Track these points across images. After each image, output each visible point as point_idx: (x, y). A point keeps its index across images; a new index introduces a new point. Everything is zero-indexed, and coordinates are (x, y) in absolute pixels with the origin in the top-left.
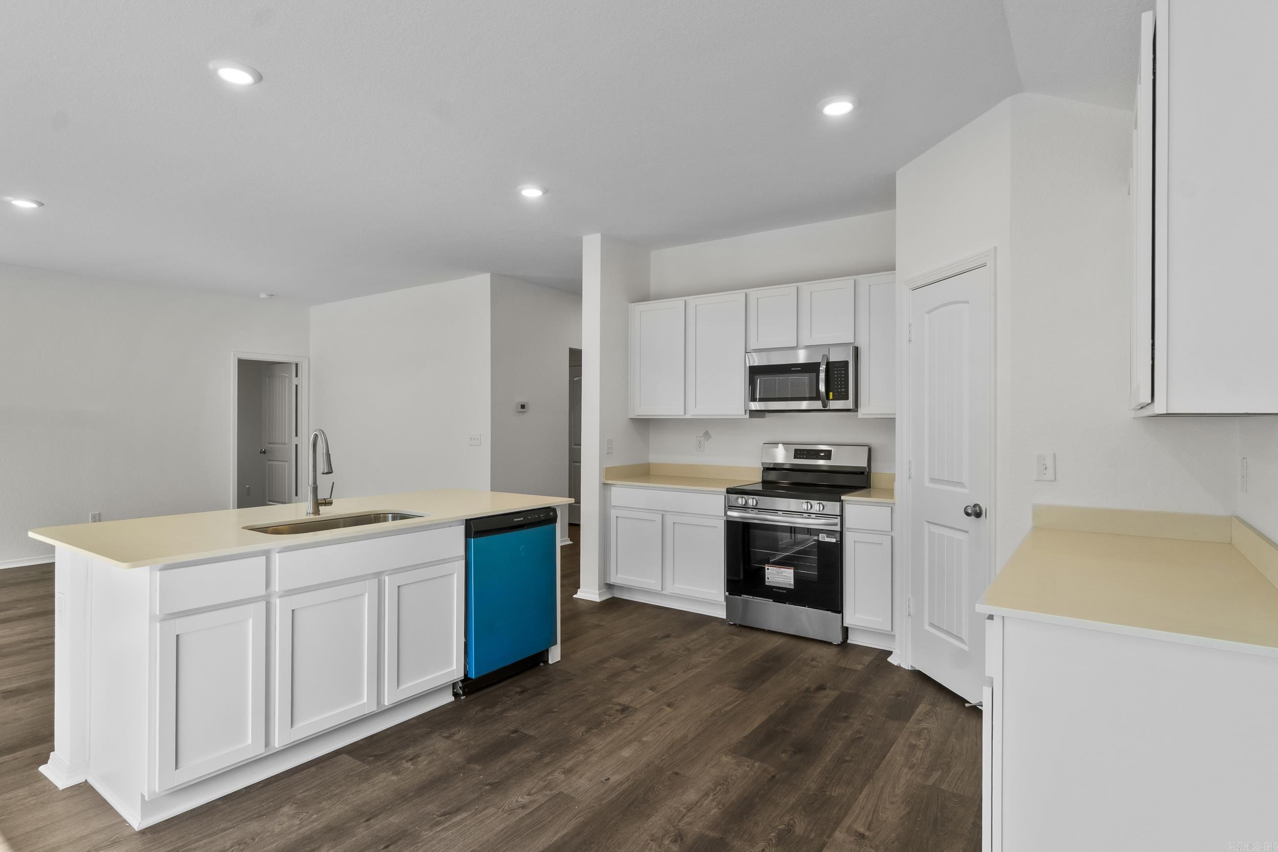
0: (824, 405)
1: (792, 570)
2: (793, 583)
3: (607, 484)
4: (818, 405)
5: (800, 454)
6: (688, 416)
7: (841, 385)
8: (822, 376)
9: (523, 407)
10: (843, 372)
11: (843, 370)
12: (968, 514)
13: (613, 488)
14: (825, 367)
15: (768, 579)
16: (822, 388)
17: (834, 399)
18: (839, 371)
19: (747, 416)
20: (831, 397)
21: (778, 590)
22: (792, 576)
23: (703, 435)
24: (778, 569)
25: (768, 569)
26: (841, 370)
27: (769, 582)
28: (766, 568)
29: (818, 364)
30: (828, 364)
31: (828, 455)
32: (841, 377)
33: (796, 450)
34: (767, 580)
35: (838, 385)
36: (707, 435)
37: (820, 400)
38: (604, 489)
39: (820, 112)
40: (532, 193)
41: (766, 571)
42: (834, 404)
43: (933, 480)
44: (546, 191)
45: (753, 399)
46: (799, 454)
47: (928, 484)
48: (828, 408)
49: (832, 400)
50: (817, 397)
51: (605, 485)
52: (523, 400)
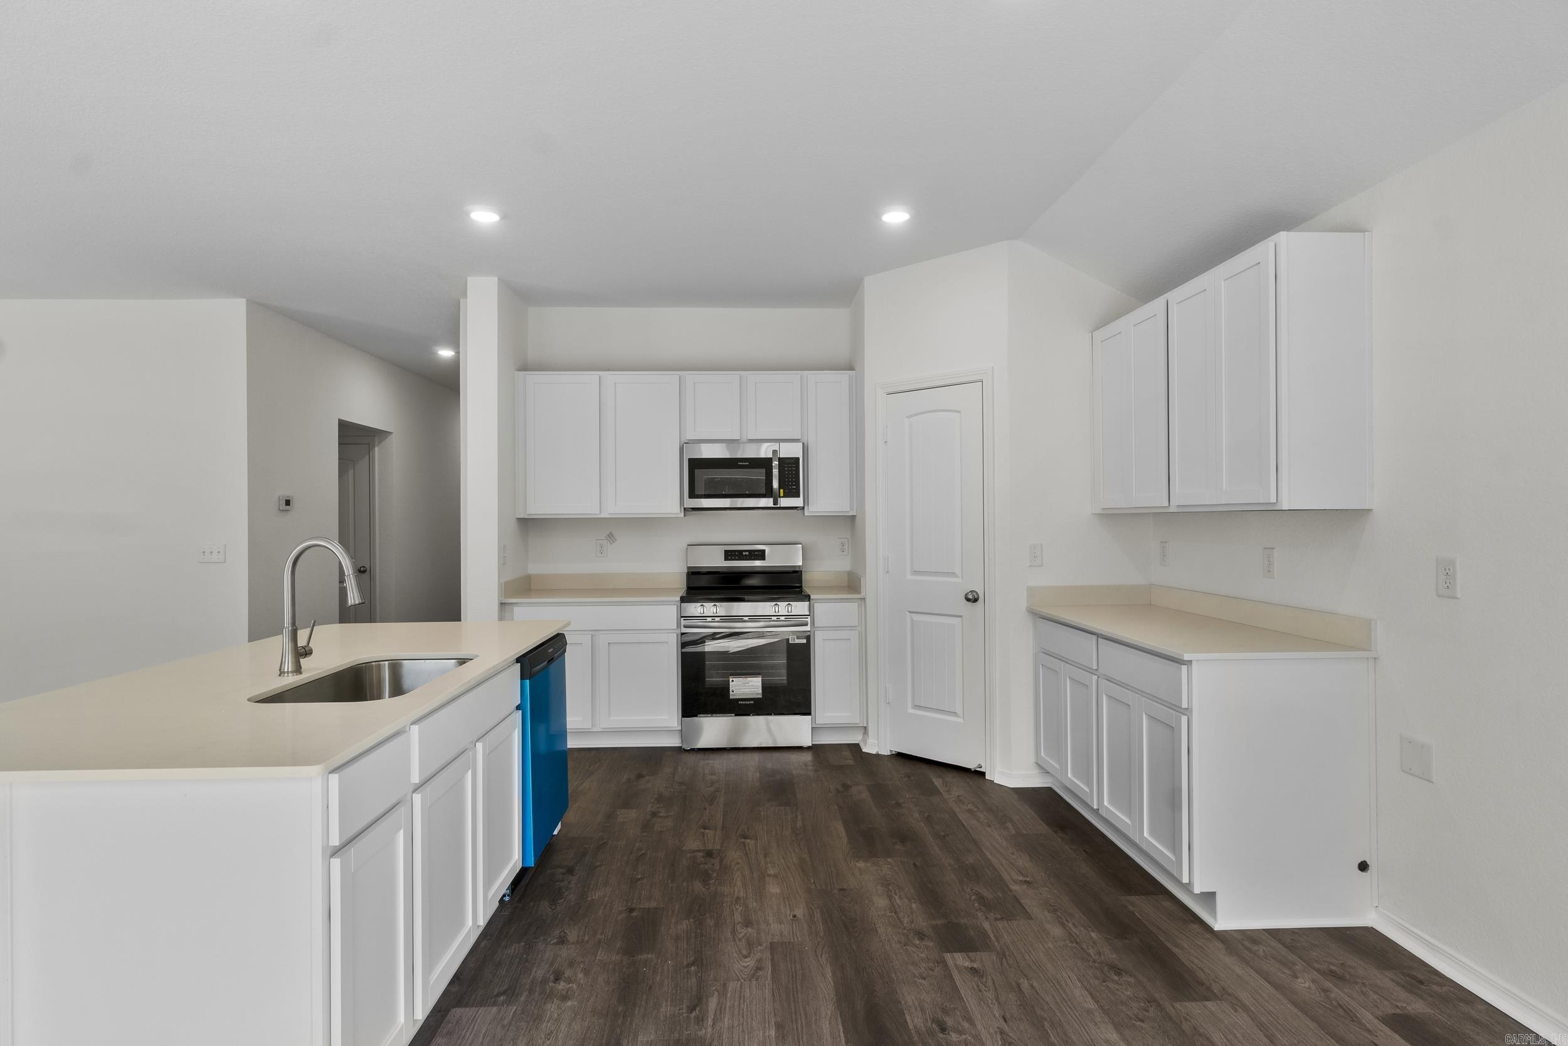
0: (775, 502)
1: (761, 678)
2: (761, 692)
3: (505, 603)
4: (767, 502)
5: (732, 555)
6: (604, 515)
7: (792, 482)
8: (775, 472)
9: (288, 503)
10: (794, 469)
11: (794, 467)
12: (968, 600)
13: (516, 609)
14: (777, 463)
15: (733, 692)
16: (775, 485)
17: (785, 496)
18: (790, 467)
19: (682, 515)
20: (782, 495)
21: (744, 703)
22: (760, 684)
23: (606, 537)
24: (745, 679)
25: (733, 681)
26: (792, 467)
27: (734, 695)
28: (731, 680)
29: (770, 460)
30: (780, 459)
31: (761, 555)
32: (792, 474)
33: (726, 552)
34: (731, 693)
35: (789, 481)
36: (611, 537)
37: (772, 497)
38: (501, 611)
39: (878, 216)
40: (484, 217)
41: (731, 683)
42: (784, 502)
43: (916, 572)
44: (504, 217)
45: (693, 495)
46: (729, 555)
47: (909, 577)
48: (779, 506)
49: (782, 497)
50: (769, 493)
51: (502, 604)
52: (286, 493)
